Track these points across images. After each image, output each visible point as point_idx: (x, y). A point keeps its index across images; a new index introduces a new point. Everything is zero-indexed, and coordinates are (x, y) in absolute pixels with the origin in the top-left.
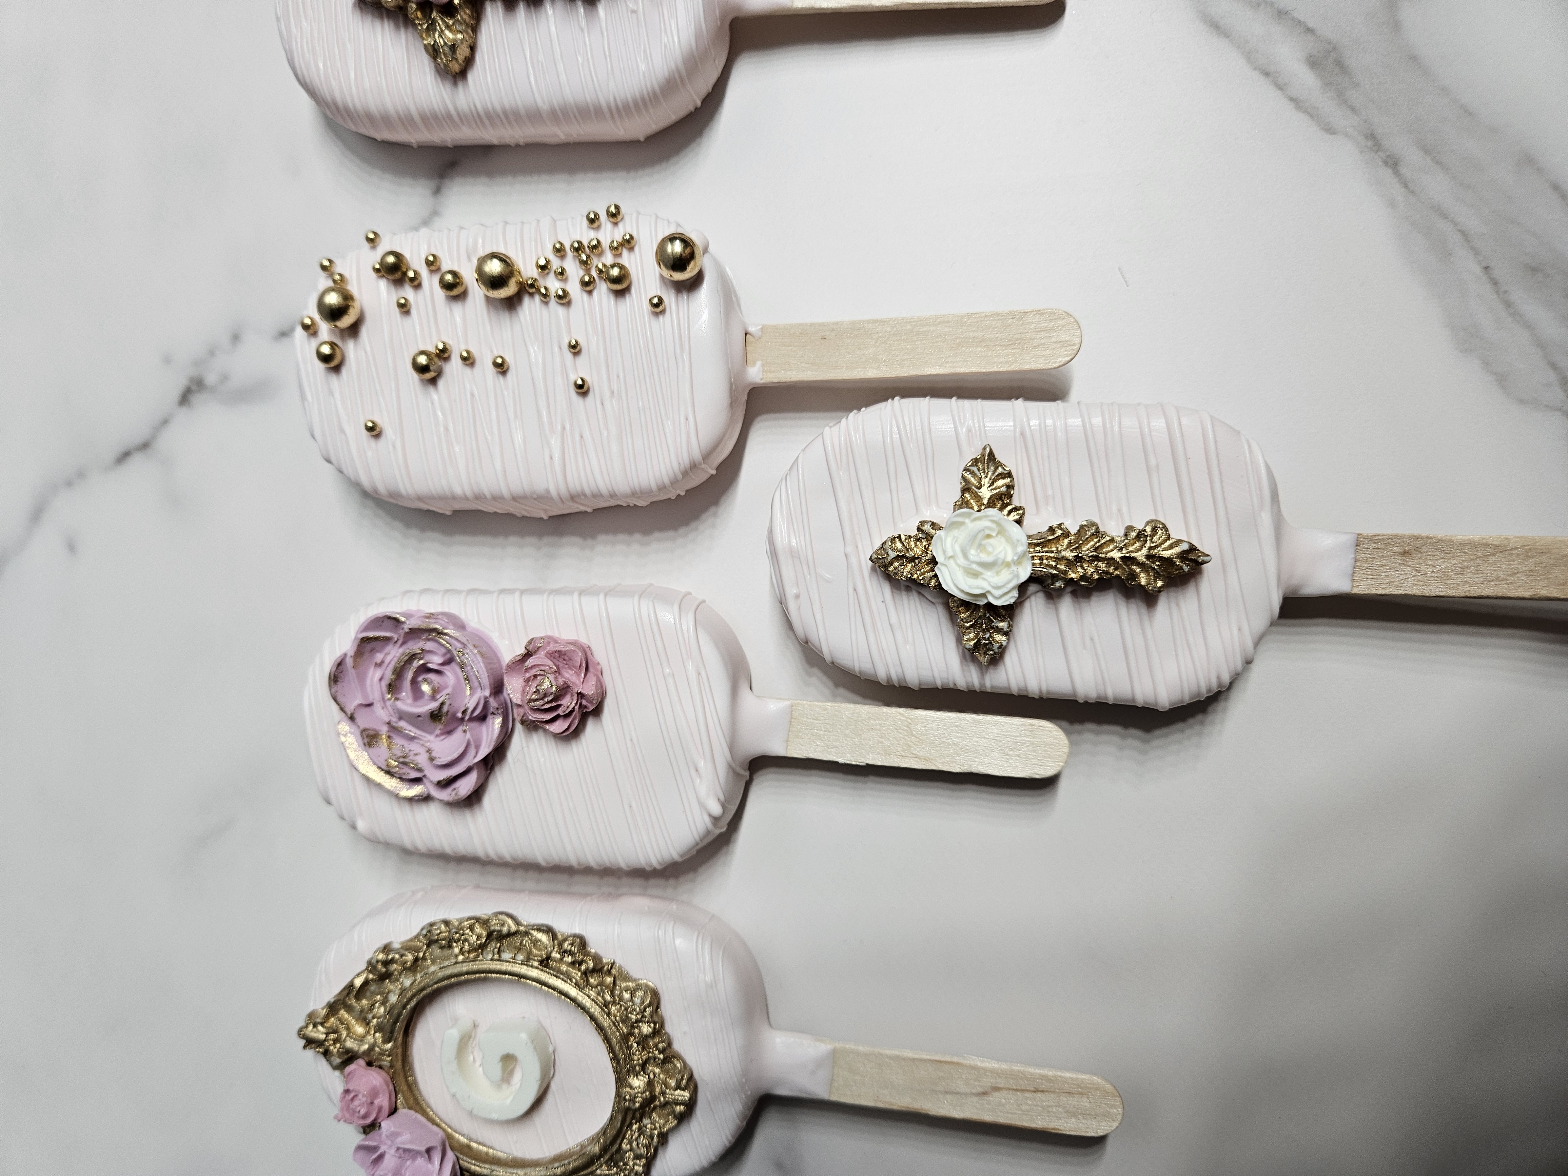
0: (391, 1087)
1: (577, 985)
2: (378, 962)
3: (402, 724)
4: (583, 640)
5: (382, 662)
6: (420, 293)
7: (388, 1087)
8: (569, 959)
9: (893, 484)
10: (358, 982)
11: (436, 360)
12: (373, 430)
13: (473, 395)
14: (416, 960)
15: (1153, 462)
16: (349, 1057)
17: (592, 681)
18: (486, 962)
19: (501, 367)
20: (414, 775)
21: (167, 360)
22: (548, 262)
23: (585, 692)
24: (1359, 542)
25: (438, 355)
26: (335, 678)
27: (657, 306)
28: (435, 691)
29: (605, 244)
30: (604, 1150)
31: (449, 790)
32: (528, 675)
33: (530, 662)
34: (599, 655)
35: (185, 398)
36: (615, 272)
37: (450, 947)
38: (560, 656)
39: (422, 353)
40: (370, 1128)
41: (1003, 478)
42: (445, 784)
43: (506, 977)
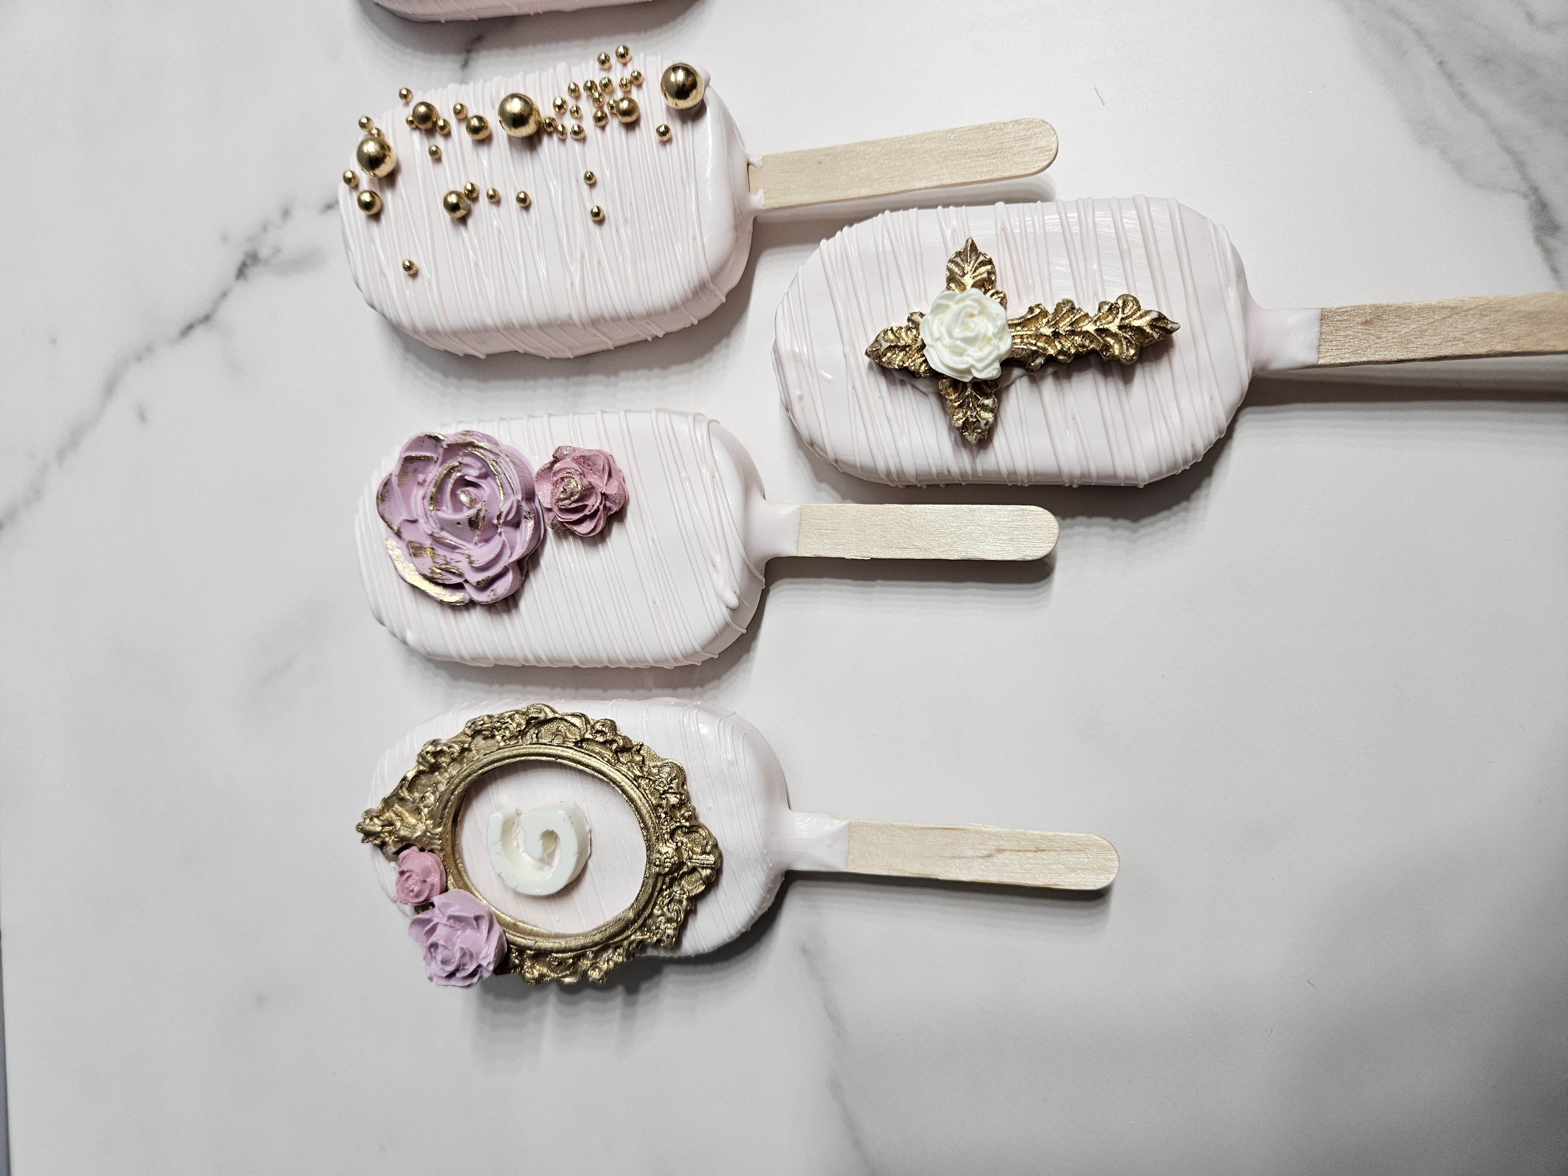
0: (442, 867)
1: (608, 761)
2: (427, 753)
3: (444, 534)
4: (606, 449)
5: (425, 481)
6: (450, 142)
7: (439, 867)
8: (600, 739)
10: (410, 775)
11: (465, 199)
12: (410, 269)
13: (499, 231)
14: (463, 750)
15: (1125, 246)
16: (405, 844)
17: (614, 483)
18: (526, 746)
19: (524, 202)
20: (456, 580)
21: (225, 239)
22: (564, 102)
23: (608, 492)
24: (1324, 317)
25: (467, 196)
26: (383, 497)
27: (664, 133)
28: (473, 502)
29: (616, 83)
30: (638, 915)
31: (488, 592)
32: (555, 479)
33: (557, 466)
34: (621, 463)
35: (241, 272)
36: (624, 105)
37: (493, 737)
38: (585, 460)
39: (453, 192)
40: (425, 906)
41: (984, 265)
42: (484, 586)
43: (544, 758)
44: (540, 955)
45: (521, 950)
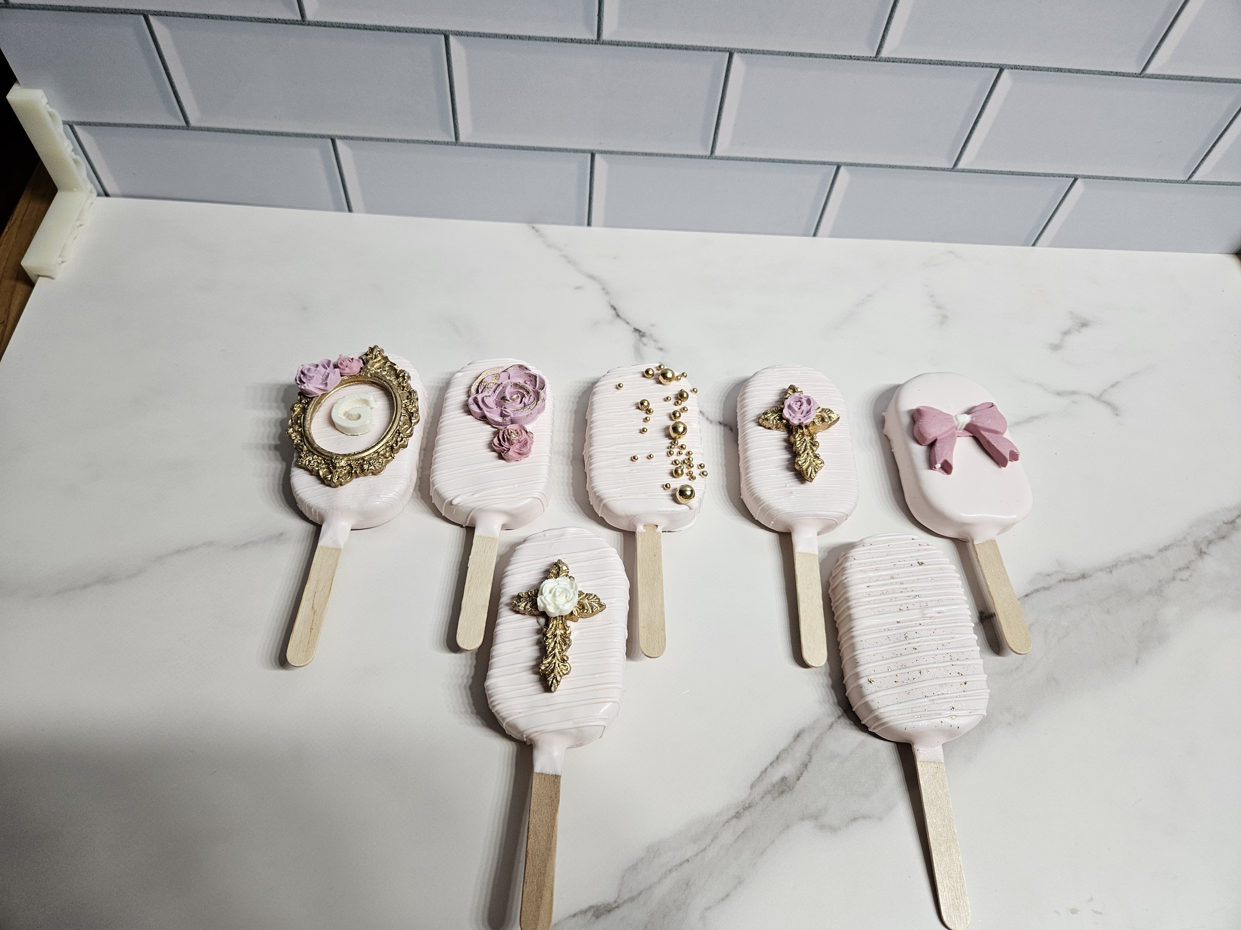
0: (352, 374)
1: (388, 442)
2: (405, 374)
3: (501, 388)
4: (531, 456)
5: (526, 382)
6: (672, 405)
8: (399, 440)
9: (591, 573)
10: (396, 367)
11: (646, 408)
12: (619, 386)
13: (632, 421)
14: (404, 387)
16: (365, 362)
17: (515, 455)
18: (401, 411)
19: (643, 431)
20: (480, 391)
21: (652, 325)
22: (684, 449)
23: (511, 452)
24: (557, 778)
25: (648, 409)
26: (521, 366)
27: (666, 487)
28: (513, 400)
29: (692, 469)
30: (315, 449)
31: (473, 402)
32: (520, 432)
33: (524, 432)
34: (524, 460)
35: (636, 330)
36: (680, 472)
37: (408, 399)
38: (526, 444)
39: (648, 404)
40: (336, 366)
42: (476, 401)
43: (394, 417)
44: (304, 410)
45: (308, 403)
